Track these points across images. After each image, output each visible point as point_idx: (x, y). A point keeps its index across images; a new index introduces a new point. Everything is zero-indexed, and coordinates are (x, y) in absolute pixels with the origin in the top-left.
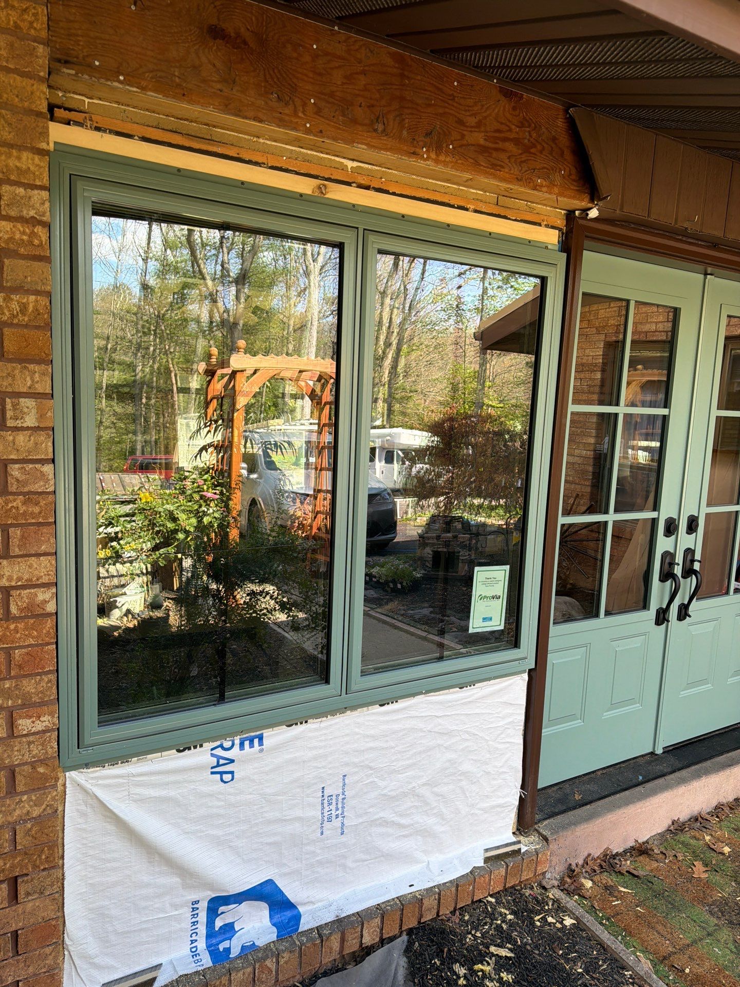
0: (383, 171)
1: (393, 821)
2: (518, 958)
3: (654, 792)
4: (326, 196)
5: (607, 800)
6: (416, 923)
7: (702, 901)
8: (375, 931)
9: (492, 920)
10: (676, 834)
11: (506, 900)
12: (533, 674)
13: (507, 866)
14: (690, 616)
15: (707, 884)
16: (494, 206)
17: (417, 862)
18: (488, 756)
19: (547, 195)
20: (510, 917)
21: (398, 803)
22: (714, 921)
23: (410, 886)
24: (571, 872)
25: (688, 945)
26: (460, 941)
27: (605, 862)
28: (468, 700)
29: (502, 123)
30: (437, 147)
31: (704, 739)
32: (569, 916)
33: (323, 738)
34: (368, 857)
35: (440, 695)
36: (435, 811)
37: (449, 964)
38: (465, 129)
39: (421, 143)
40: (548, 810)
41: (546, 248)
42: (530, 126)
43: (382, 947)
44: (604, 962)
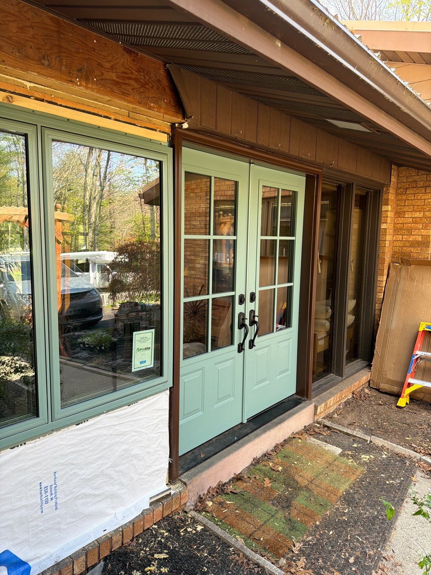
0: (52, 91)
1: (90, 494)
2: (171, 556)
3: (243, 445)
4: (13, 104)
5: (218, 454)
6: (109, 552)
7: (268, 499)
8: (82, 564)
9: (156, 539)
10: (255, 465)
11: (164, 524)
12: (172, 390)
13: (163, 505)
14: (255, 346)
15: (271, 489)
16: (127, 118)
17: (108, 515)
18: (148, 442)
19: (157, 113)
20: (166, 534)
21: (93, 482)
22: (275, 508)
23: (104, 531)
24: (201, 500)
25: (262, 525)
26: (137, 556)
27: (219, 489)
28: (134, 412)
29: (126, 68)
30: (85, 79)
31: (267, 411)
32: (200, 524)
33: (38, 452)
34: (75, 520)
35: (115, 412)
36: (117, 482)
37: (129, 572)
38: (104, 69)
39: (75, 75)
40: (186, 467)
41: (161, 144)
42: (143, 72)
43: (88, 573)
44: (219, 546)
